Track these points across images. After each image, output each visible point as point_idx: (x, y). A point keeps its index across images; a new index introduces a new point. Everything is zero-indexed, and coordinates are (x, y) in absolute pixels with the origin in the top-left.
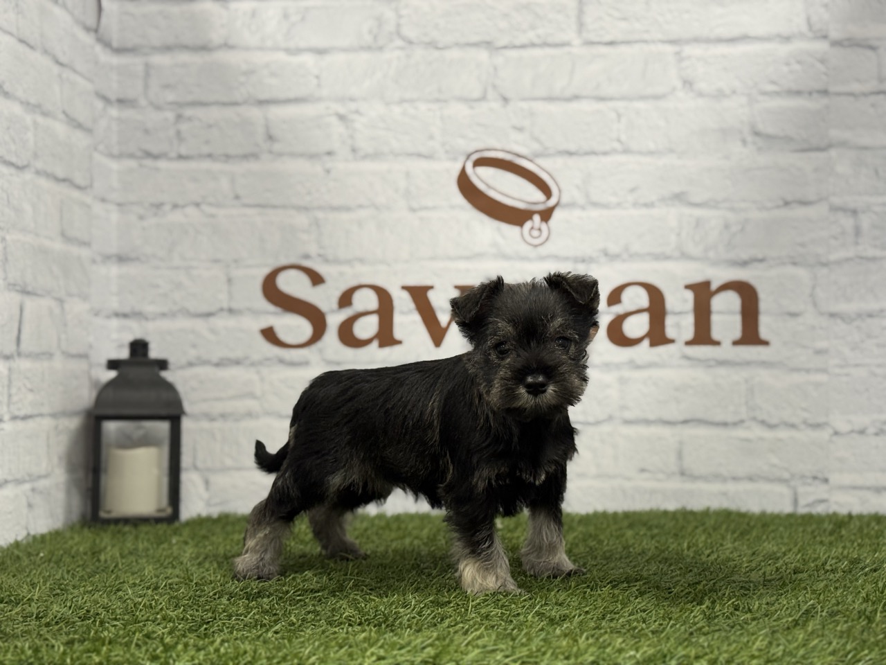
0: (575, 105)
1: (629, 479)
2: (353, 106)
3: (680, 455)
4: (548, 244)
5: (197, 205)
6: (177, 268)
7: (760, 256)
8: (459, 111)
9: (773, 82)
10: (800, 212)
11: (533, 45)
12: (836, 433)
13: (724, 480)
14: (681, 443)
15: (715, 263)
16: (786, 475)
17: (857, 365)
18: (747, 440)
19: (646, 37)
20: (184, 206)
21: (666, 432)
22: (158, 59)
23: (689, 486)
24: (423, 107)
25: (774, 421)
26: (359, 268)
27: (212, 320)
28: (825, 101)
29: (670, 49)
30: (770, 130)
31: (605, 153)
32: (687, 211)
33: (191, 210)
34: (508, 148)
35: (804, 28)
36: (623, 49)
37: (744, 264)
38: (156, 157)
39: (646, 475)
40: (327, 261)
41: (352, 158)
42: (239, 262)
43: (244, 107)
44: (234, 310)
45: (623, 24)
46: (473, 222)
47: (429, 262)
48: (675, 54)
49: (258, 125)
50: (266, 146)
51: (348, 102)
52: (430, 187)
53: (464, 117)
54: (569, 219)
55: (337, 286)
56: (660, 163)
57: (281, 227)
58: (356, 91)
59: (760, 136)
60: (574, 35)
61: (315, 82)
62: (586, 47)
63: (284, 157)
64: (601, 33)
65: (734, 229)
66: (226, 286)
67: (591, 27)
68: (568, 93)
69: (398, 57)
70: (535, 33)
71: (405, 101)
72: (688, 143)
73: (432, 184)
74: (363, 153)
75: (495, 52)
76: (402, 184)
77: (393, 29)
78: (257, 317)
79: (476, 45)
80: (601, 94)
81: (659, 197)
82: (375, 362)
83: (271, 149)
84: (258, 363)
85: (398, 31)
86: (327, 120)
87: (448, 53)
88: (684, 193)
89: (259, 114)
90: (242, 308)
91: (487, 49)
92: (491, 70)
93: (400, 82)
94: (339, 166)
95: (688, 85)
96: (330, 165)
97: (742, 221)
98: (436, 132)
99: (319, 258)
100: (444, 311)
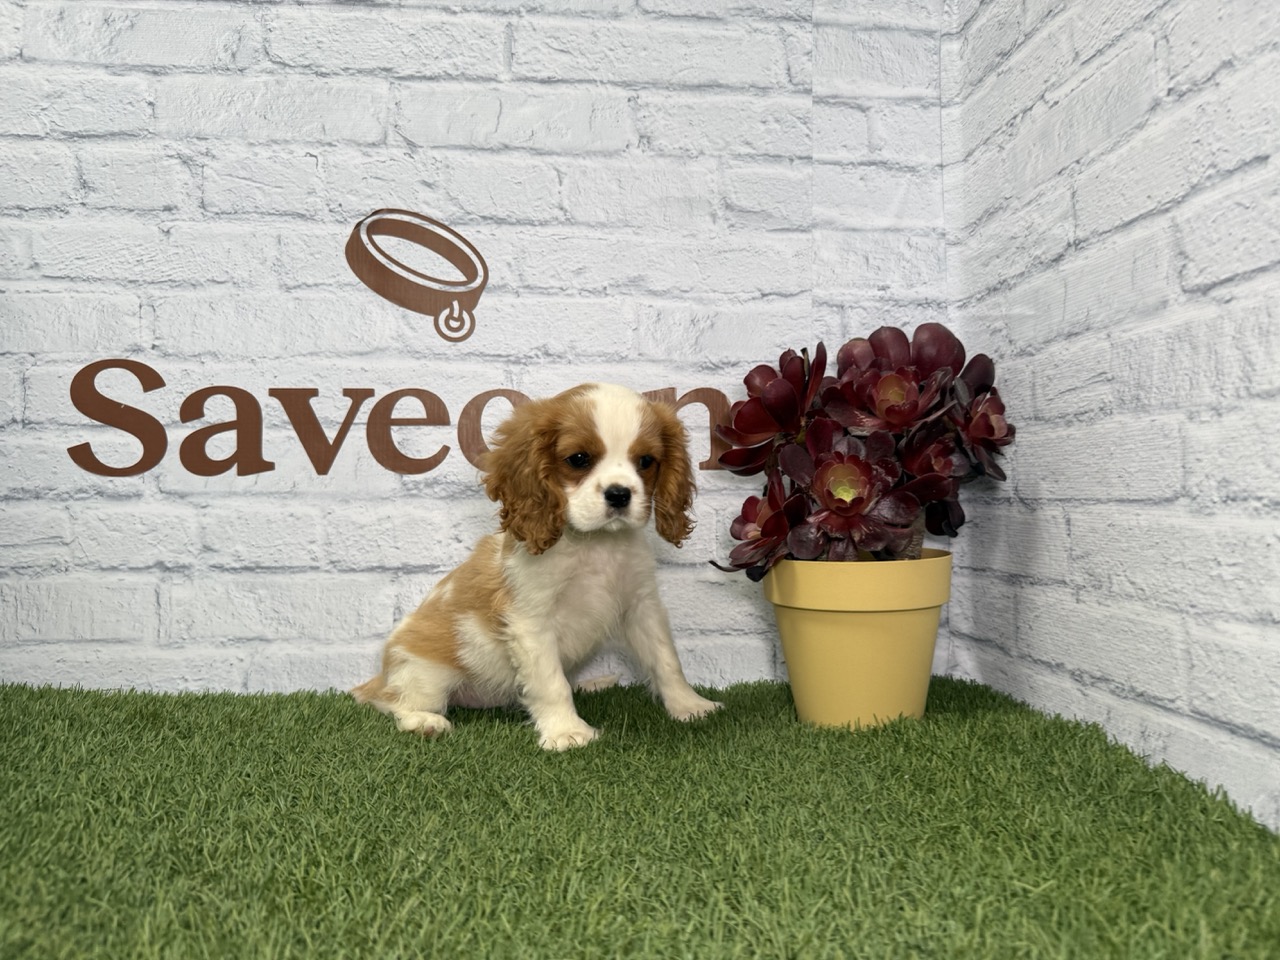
0: (504, 158)
2: (202, 146)
4: (470, 339)
7: (733, 360)
8: (351, 157)
9: (748, 143)
10: (779, 305)
11: (449, 77)
13: (691, 634)
15: (679, 368)
18: (718, 584)
19: (593, 75)
24: (300, 151)
26: (210, 364)
28: (808, 170)
29: (623, 93)
30: (744, 203)
31: (543, 224)
32: (647, 301)
34: (416, 210)
35: (784, 79)
36: (563, 88)
37: (715, 368)
40: (166, 355)
41: (201, 217)
42: (39, 357)
43: (47, 142)
44: (30, 423)
45: (565, 58)
46: (370, 307)
47: (309, 359)
48: (629, 100)
49: (66, 168)
50: (79, 196)
51: (195, 140)
52: (310, 258)
53: (356, 167)
54: (499, 307)
55: (180, 389)
56: (613, 239)
57: (99, 307)
58: (205, 126)
59: (732, 210)
60: (502, 68)
61: (149, 111)
62: (517, 84)
63: (104, 213)
64: (536, 67)
65: (702, 325)
66: (19, 389)
67: (523, 59)
68: (494, 142)
69: (266, 84)
70: (451, 61)
71: (275, 142)
72: (647, 214)
73: (312, 254)
74: (216, 210)
75: (397, 82)
76: (272, 252)
77: (259, 46)
78: (65, 431)
79: (371, 72)
80: (537, 146)
81: (612, 282)
82: (235, 494)
83: (85, 201)
84: (66, 496)
85: (265, 49)
86: (165, 163)
87: (333, 81)
88: (641, 278)
89: (68, 152)
90: (42, 419)
91: (386, 78)
92: (392, 106)
93: (269, 116)
94: (184, 226)
95: (645, 140)
96: (170, 224)
97: (712, 315)
98: (319, 186)
99: (155, 352)
100: (331, 423)
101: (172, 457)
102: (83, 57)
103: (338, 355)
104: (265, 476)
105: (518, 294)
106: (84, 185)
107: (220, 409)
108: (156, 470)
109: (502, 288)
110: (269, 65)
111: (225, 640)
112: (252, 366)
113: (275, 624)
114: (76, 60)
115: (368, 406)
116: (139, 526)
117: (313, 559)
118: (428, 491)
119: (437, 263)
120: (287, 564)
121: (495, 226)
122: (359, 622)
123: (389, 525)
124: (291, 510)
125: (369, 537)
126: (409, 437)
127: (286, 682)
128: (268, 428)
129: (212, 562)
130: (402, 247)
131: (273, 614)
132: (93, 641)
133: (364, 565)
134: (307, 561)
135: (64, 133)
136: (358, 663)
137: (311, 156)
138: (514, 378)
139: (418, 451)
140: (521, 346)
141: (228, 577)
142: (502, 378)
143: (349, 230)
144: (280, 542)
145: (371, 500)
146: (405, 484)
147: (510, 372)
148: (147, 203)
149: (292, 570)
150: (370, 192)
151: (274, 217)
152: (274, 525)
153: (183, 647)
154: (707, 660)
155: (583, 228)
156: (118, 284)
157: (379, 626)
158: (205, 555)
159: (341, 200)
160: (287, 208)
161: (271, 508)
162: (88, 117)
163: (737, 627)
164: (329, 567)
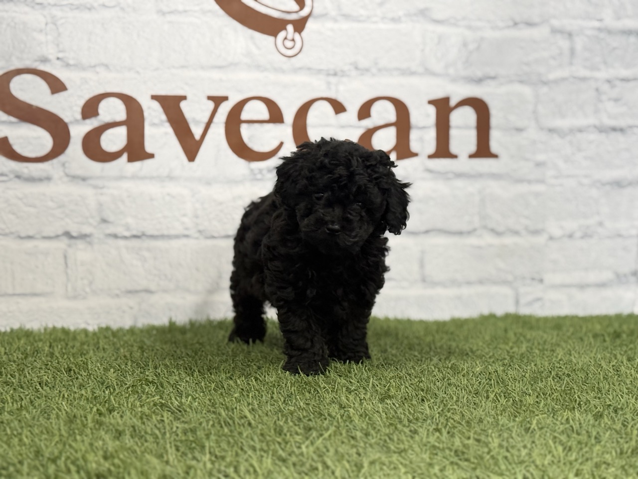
3: (422, 263)
4: (300, 56)
7: (492, 74)
10: (526, 32)
12: (551, 238)
14: (423, 251)
15: (454, 80)
16: (510, 278)
17: (568, 176)
18: (479, 247)
25: (501, 229)
32: (431, 27)
37: (479, 81)
40: (68, 65)
46: (227, 29)
47: (180, 71)
54: (322, 30)
55: (80, 93)
57: (13, 24)
65: (471, 47)
81: (405, 12)
82: (125, 177)
88: (427, 9)
99: (58, 62)
100: (197, 123)
101: (75, 147)
103: (203, 68)
104: (147, 164)
105: (335, 20)
107: (111, 110)
108: (62, 158)
109: (324, 16)
111: (118, 292)
112: (136, 75)
113: (156, 278)
115: (225, 109)
116: (50, 204)
117: (187, 229)
120: (166, 232)
124: (168, 190)
126: (254, 132)
128: (149, 126)
129: (108, 231)
131: (155, 272)
132: (14, 295)
134: (178, 229)
138: (333, 88)
140: (338, 63)
141: (121, 243)
142: (324, 88)
144: (160, 215)
145: (227, 183)
146: (252, 170)
147: (330, 83)
149: (169, 237)
152: (155, 202)
153: (84, 298)
158: (104, 226)
161: (153, 189)
163: (490, 278)
164: (197, 235)
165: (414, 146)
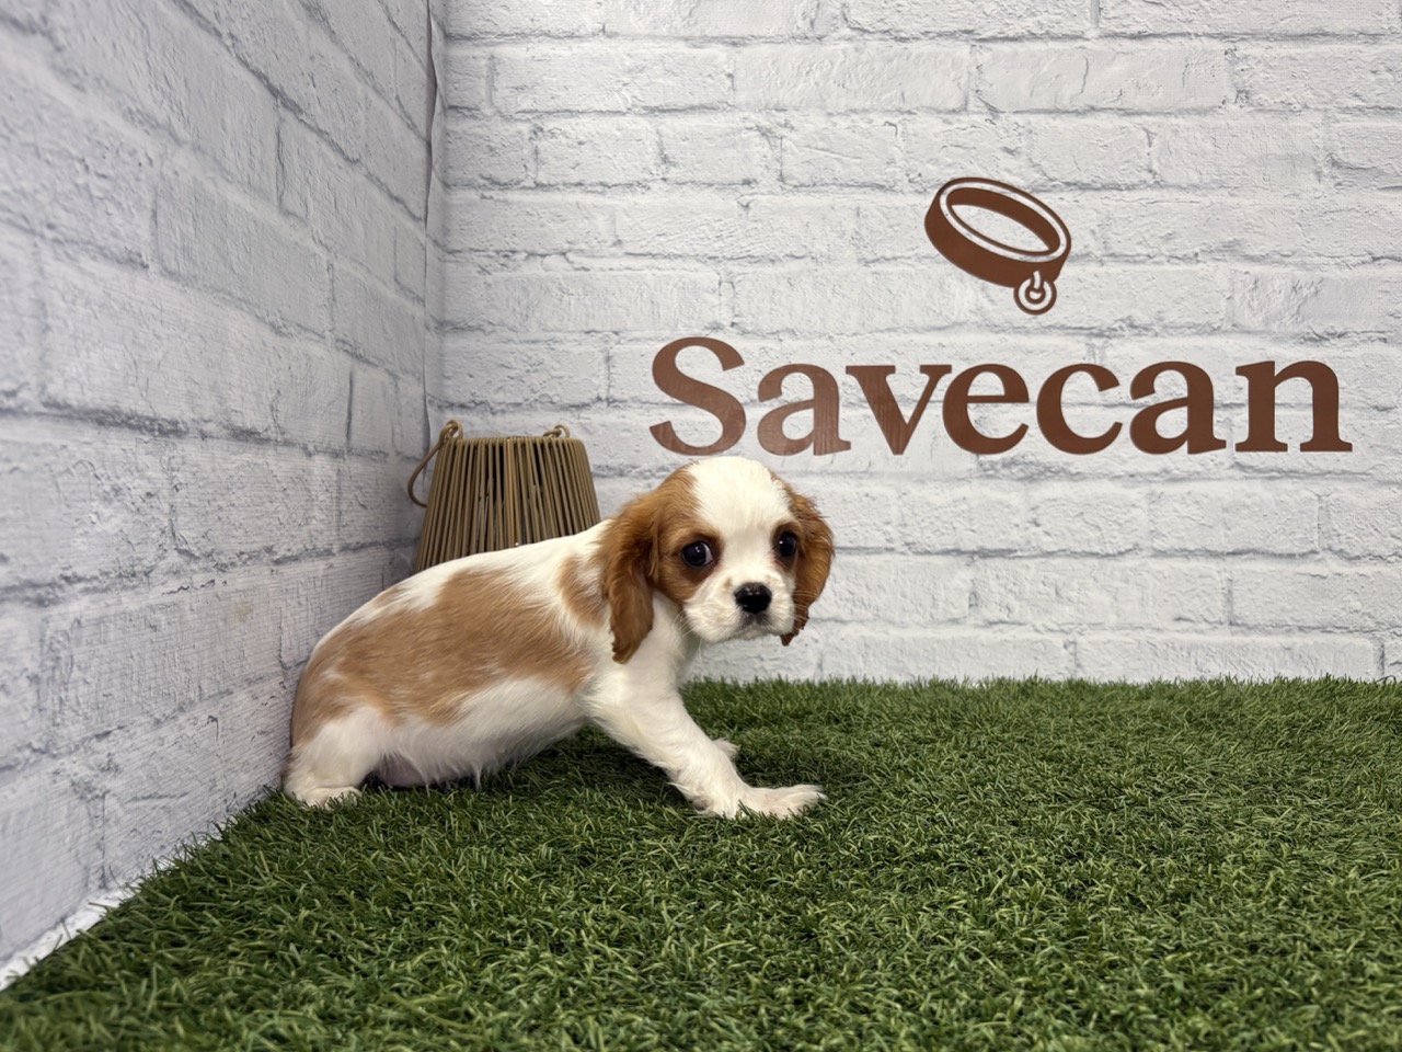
0: (1090, 120)
1: (1158, 630)
2: (781, 117)
3: (1229, 597)
4: (1050, 312)
5: (564, 254)
6: (534, 342)
7: (1340, 330)
8: (931, 125)
10: (1392, 270)
11: (1034, 37)
13: (1289, 631)
14: (1231, 581)
15: (1278, 340)
18: (1320, 576)
19: (1187, 28)
20: (543, 256)
21: (1212, 566)
22: (506, 51)
23: (1239, 639)
24: (879, 120)
25: (1358, 553)
26: (788, 342)
27: (584, 414)
29: (1219, 46)
30: (1353, 159)
31: (1131, 187)
32: (1243, 267)
33: (553, 261)
34: (997, 178)
36: (1155, 43)
37: (1319, 339)
38: (504, 186)
39: (1185, 625)
40: (744, 333)
41: (779, 190)
42: (622, 335)
43: (629, 117)
44: (614, 401)
45: (1156, 11)
46: (949, 280)
47: (886, 336)
48: (1226, 53)
49: (648, 143)
50: (659, 172)
51: (774, 112)
52: (889, 230)
53: (936, 135)
54: (1082, 276)
55: (758, 368)
56: (1206, 201)
57: (680, 284)
58: (784, 97)
59: (1340, 167)
60: (1088, 25)
61: (728, 82)
62: (1105, 41)
63: (685, 188)
64: (1125, 22)
65: (1305, 292)
66: (603, 366)
67: (1112, 14)
68: (1080, 104)
69: (844, 51)
70: (1035, 19)
71: (854, 111)
72: (1244, 173)
73: (891, 227)
74: (795, 182)
75: (978, 44)
76: (850, 226)
77: (838, 12)
78: (648, 410)
79: (952, 35)
80: (1125, 106)
81: (1204, 248)
82: (812, 473)
83: (666, 176)
84: (648, 474)
85: (844, 15)
86: (744, 136)
87: (913, 47)
88: (1237, 242)
89: (649, 127)
90: (626, 397)
91: (967, 41)
92: (974, 70)
93: (847, 85)
94: (762, 200)
95: (1243, 95)
96: (750, 198)
97: (1316, 281)
98: (898, 154)
99: (734, 330)
100: (907, 400)
101: (750, 436)
102: (664, 30)
103: (916, 331)
104: (841, 457)
105: (1102, 263)
106: (665, 160)
107: (798, 388)
108: (735, 448)
109: (1086, 256)
110: (846, 31)
112: (829, 342)
113: (850, 605)
114: (657, 33)
115: (945, 382)
117: (888, 541)
118: (1005, 472)
119: (1018, 232)
120: (862, 545)
121: (1079, 192)
122: (935, 606)
123: (965, 507)
124: (866, 489)
125: (944, 519)
126: (986, 414)
127: (861, 665)
128: (844, 406)
130: (983, 216)
131: (848, 595)
133: (939, 548)
134: (880, 541)
135: (645, 108)
136: (934, 649)
137: (891, 124)
138: (1097, 351)
139: (996, 430)
140: (1105, 318)
142: (1084, 352)
143: (929, 201)
144: (855, 522)
145: (946, 481)
146: (981, 464)
147: (1092, 346)
148: (727, 177)
149: (867, 551)
150: (950, 161)
151: (853, 189)
152: (850, 506)
154: (1306, 659)
155: (1173, 191)
156: (698, 261)
157: (954, 611)
159: (920, 170)
160: (866, 179)
161: (846, 488)
162: (668, 90)
163: (1339, 624)
164: (905, 549)
165: (1219, 432)
